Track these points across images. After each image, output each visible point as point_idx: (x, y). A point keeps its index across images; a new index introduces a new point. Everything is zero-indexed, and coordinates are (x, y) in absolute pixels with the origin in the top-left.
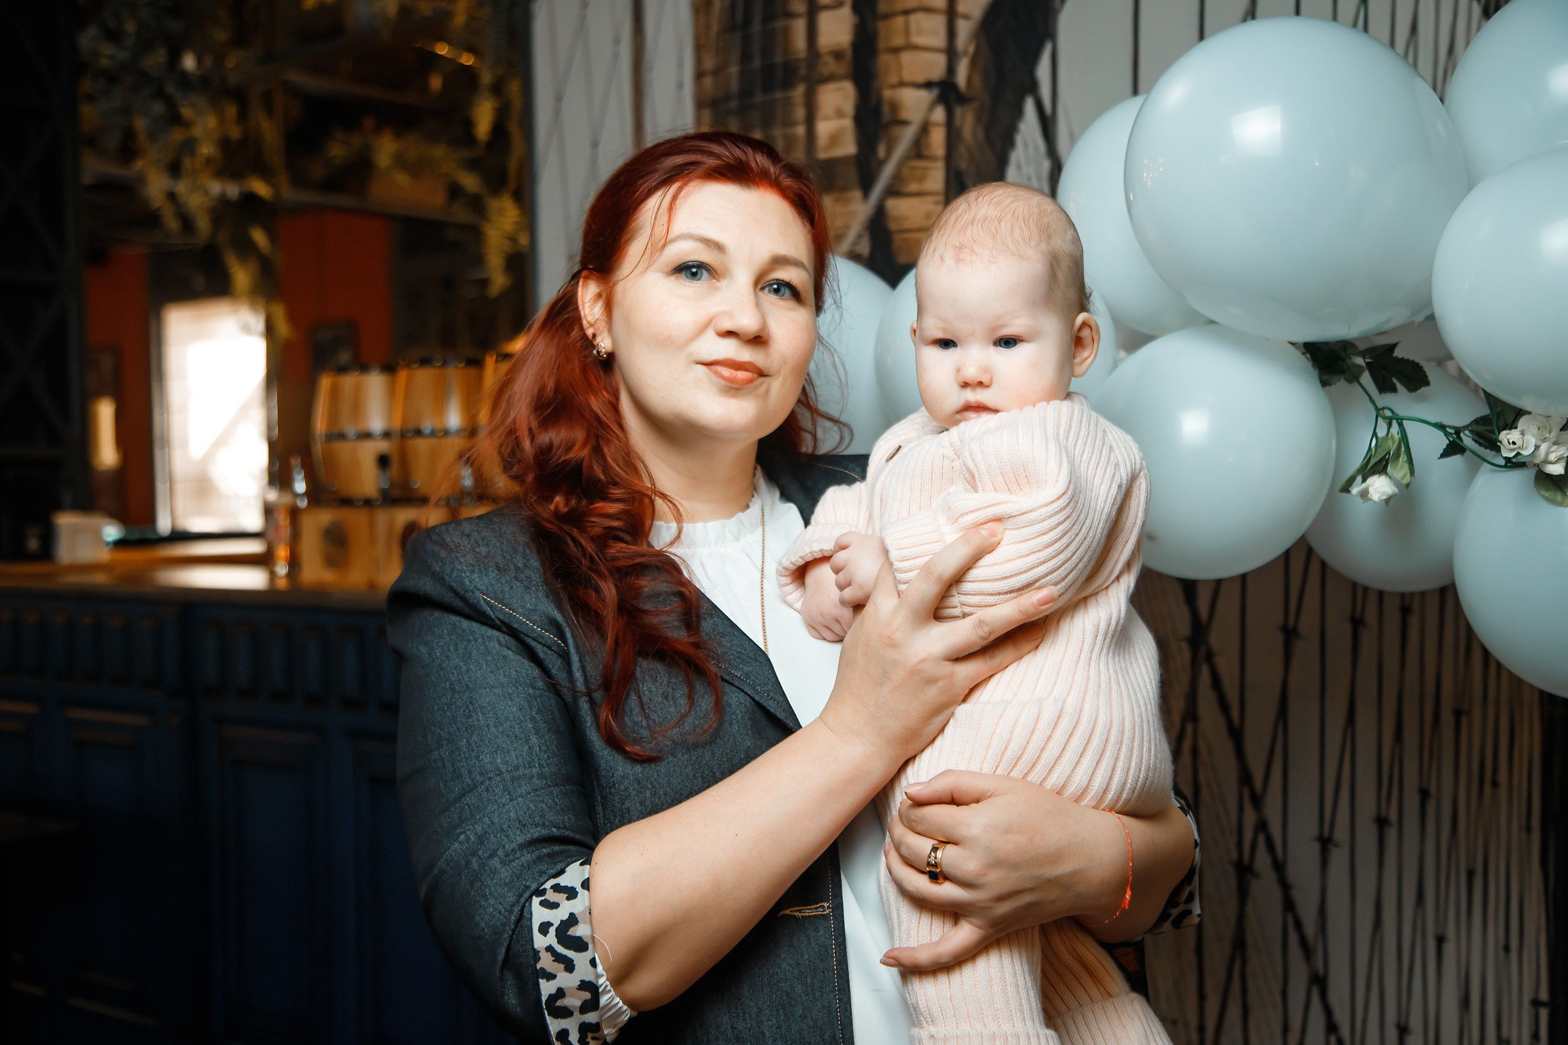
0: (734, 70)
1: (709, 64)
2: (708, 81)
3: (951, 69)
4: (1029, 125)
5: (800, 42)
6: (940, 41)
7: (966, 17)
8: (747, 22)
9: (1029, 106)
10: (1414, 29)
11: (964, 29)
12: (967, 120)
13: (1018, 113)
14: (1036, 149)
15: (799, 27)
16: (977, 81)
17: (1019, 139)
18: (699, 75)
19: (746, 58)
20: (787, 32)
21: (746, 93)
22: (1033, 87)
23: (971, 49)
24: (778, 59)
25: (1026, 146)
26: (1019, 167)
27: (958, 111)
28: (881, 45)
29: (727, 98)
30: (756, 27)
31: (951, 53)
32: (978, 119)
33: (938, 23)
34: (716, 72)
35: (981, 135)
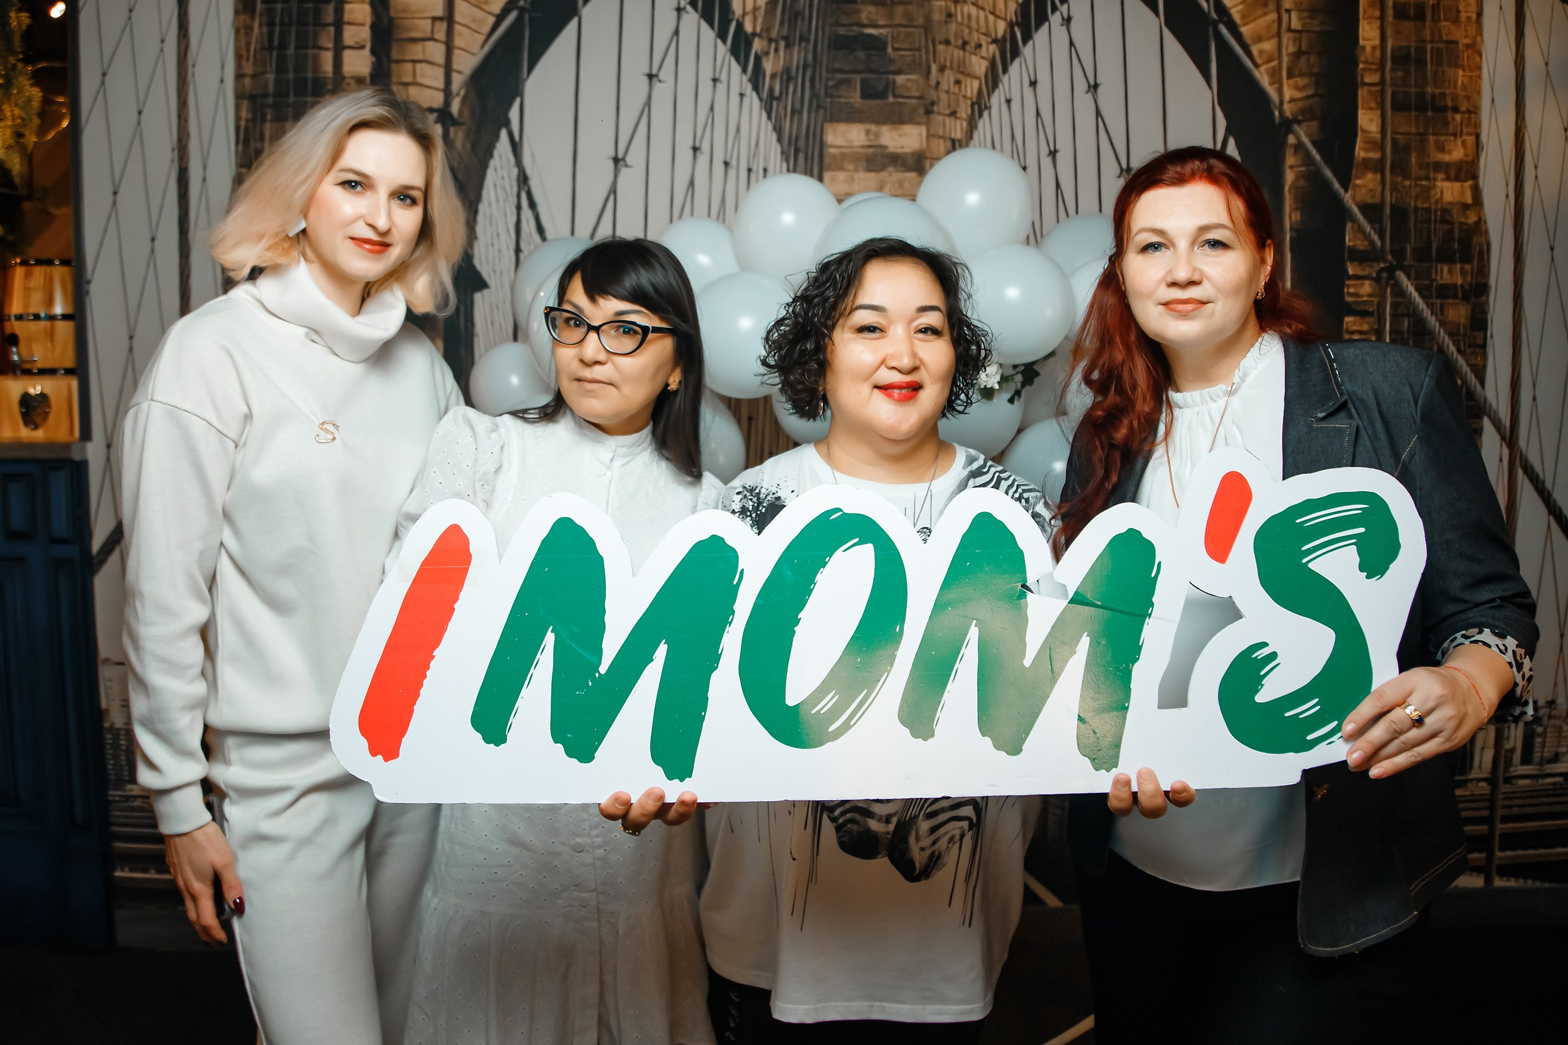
0: (271, 77)
1: (248, 69)
2: (247, 81)
3: (447, 102)
4: (503, 145)
5: (328, 66)
6: (440, 84)
7: (459, 72)
8: (283, 46)
9: (504, 134)
10: (738, 130)
11: (457, 81)
12: (458, 136)
13: (497, 137)
14: (508, 160)
15: (327, 59)
16: (466, 112)
17: (496, 153)
18: (239, 76)
19: (281, 69)
20: (316, 59)
21: (281, 94)
22: (507, 123)
23: (463, 92)
24: (310, 75)
25: (501, 157)
26: (496, 170)
27: (452, 130)
28: (394, 79)
29: (265, 95)
30: (291, 51)
31: (447, 92)
32: (467, 137)
33: (440, 73)
34: (254, 76)
35: (468, 146)
